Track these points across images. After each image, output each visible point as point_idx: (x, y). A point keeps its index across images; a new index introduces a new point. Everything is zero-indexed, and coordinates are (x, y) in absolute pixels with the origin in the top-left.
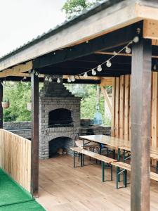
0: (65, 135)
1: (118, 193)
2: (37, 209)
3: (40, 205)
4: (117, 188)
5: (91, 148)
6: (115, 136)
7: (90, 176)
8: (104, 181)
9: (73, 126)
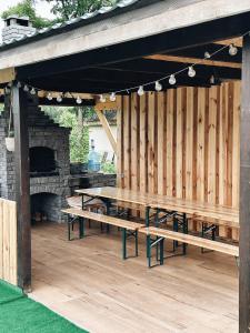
0: (46, 189)
1: (153, 275)
2: (36, 310)
3: (38, 304)
4: (150, 267)
5: (94, 208)
6: (123, 188)
7: (102, 252)
8: (125, 258)
9: (57, 174)
